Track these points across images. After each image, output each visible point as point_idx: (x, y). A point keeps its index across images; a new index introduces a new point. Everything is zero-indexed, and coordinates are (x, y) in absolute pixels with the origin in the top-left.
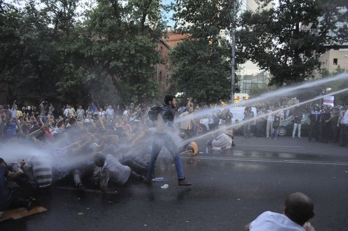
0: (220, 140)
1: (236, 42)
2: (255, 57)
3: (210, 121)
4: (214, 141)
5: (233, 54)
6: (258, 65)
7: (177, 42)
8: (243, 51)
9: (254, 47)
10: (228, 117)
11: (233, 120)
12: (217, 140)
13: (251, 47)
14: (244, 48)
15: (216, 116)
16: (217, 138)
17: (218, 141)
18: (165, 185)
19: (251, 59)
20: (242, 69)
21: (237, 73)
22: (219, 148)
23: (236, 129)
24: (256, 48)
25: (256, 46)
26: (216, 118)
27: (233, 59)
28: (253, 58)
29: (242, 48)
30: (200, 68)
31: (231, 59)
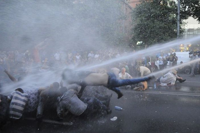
0: (167, 77)
1: (181, 3)
2: (195, 13)
3: (160, 62)
4: (162, 78)
5: (179, 12)
6: (198, 20)
7: (136, 3)
8: (186, 10)
9: (195, 6)
10: (174, 60)
11: (178, 62)
12: (164, 77)
13: (192, 6)
14: (187, 7)
15: (165, 59)
16: (164, 76)
17: (165, 79)
18: (114, 118)
19: (192, 15)
20: (186, 24)
21: (182, 27)
22: (165, 84)
23: (180, 68)
24: (196, 7)
25: (196, 5)
26: (165, 60)
27: (179, 16)
28: (194, 15)
29: (185, 7)
30: (153, 22)
31: (177, 16)
